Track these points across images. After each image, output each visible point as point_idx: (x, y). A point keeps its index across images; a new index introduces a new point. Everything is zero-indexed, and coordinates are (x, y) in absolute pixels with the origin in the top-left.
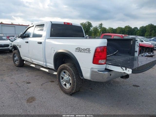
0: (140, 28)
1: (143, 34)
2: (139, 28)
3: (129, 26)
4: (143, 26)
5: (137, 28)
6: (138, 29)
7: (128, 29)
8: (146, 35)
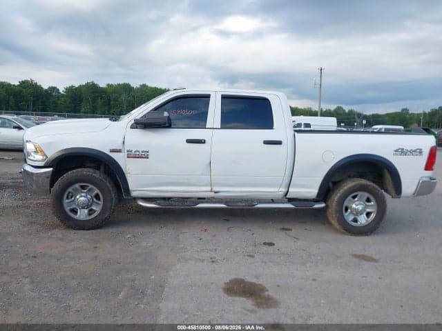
0: (66, 89)
1: (75, 107)
2: (62, 90)
3: (32, 81)
4: (72, 87)
5: (58, 90)
6: (59, 93)
7: (30, 91)
8: (83, 110)
